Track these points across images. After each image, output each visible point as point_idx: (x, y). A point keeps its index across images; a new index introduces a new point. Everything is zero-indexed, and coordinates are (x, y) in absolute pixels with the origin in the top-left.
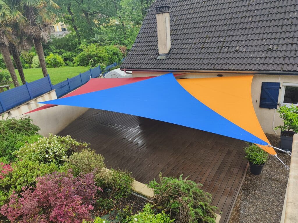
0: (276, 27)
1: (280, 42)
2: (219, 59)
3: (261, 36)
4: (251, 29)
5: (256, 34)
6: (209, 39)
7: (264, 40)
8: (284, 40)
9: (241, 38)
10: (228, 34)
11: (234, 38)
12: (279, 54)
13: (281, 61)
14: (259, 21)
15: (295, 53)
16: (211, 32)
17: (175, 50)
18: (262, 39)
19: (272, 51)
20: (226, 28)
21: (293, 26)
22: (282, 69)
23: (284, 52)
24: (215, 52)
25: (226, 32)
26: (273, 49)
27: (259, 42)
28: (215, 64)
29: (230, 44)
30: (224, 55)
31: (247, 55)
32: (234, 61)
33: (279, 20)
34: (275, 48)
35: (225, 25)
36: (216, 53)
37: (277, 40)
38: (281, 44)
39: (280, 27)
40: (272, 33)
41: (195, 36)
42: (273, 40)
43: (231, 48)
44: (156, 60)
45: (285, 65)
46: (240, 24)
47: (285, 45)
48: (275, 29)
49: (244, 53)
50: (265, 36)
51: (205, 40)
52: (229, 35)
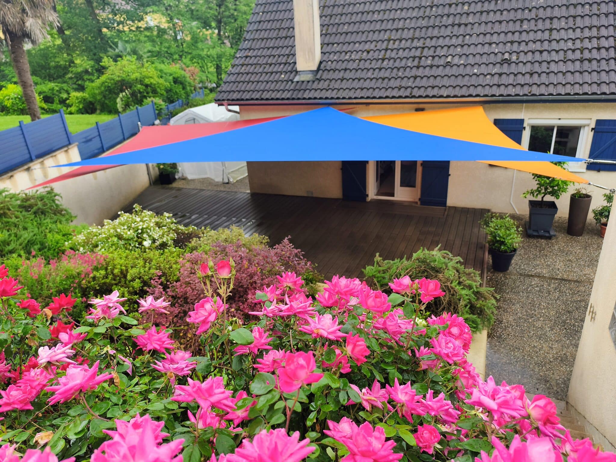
0: (511, 23)
1: (521, 49)
2: (418, 79)
3: (488, 38)
4: (469, 26)
5: (478, 35)
6: (394, 44)
7: (494, 45)
8: (527, 44)
9: (454, 41)
10: (429, 34)
11: (441, 42)
12: (523, 69)
13: (527, 79)
14: (482, 12)
15: (548, 66)
16: (397, 30)
17: (330, 63)
18: (490, 44)
19: (509, 64)
20: (424, 23)
21: (540, 22)
22: (530, 93)
23: (529, 65)
24: (408, 67)
25: (424, 30)
26: (510, 60)
27: (486, 49)
28: (413, 88)
29: (435, 52)
30: (427, 72)
31: (468, 70)
32: (446, 82)
33: (516, 10)
34: (514, 58)
35: (421, 18)
36: (411, 68)
37: (516, 45)
38: (523, 51)
39: (518, 23)
40: (506, 34)
41: (367, 38)
42: (509, 44)
43: (437, 58)
44: (293, 82)
45: (534, 85)
46: (448, 16)
47: (530, 53)
48: (511, 27)
49: (462, 67)
50: (495, 38)
51: (388, 45)
52: (430, 36)
